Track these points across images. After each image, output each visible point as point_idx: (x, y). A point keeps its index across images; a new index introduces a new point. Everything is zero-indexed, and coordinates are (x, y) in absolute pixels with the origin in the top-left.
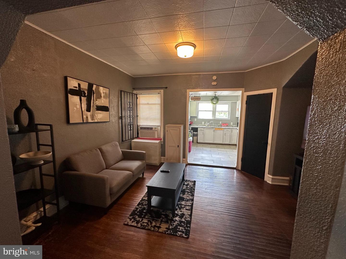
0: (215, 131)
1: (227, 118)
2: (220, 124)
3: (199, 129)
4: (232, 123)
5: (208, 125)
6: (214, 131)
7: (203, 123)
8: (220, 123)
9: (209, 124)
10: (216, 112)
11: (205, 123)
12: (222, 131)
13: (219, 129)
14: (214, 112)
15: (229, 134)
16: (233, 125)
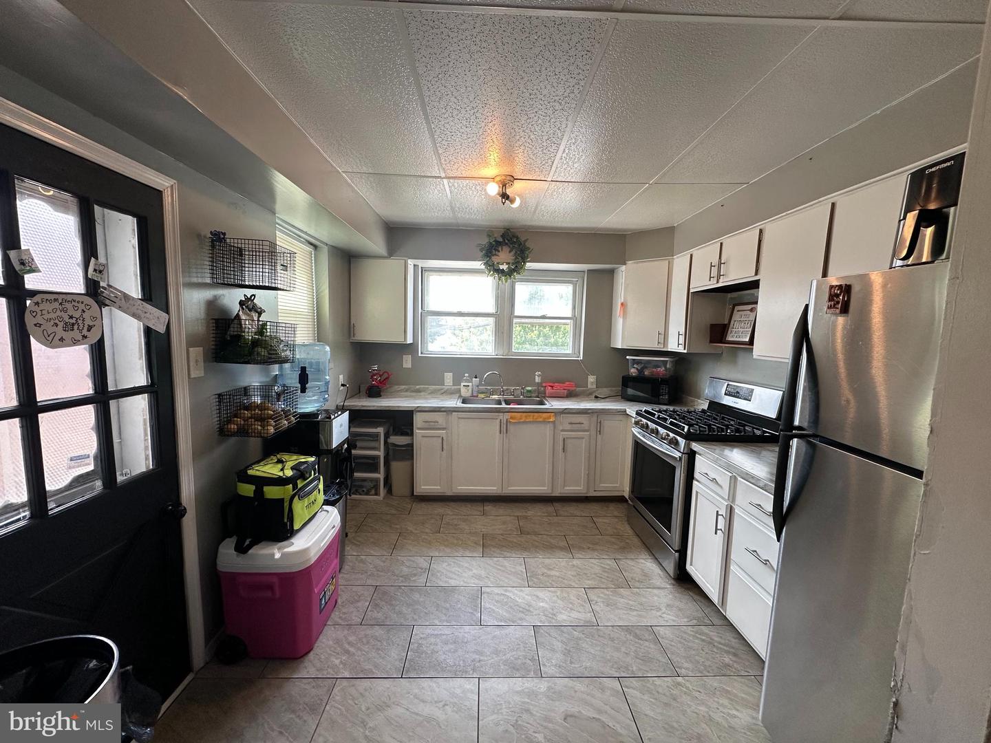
0: (511, 428)
1: (569, 351)
2: (533, 383)
3: (418, 420)
4: (591, 379)
5: (476, 389)
6: (504, 429)
7: (448, 377)
8: (537, 379)
9: (480, 384)
10: (515, 320)
11: (457, 381)
12: (548, 429)
13: (531, 418)
14: (504, 318)
15: (584, 443)
16: (600, 390)
